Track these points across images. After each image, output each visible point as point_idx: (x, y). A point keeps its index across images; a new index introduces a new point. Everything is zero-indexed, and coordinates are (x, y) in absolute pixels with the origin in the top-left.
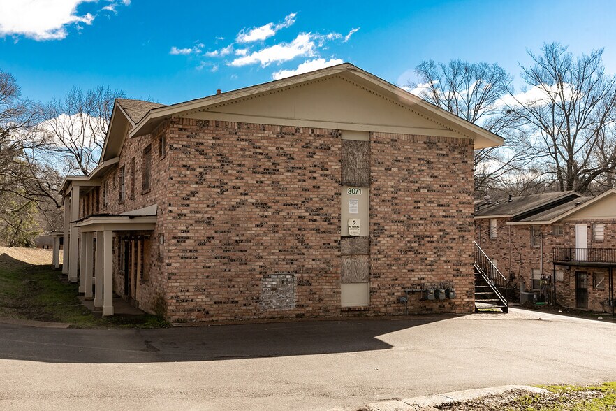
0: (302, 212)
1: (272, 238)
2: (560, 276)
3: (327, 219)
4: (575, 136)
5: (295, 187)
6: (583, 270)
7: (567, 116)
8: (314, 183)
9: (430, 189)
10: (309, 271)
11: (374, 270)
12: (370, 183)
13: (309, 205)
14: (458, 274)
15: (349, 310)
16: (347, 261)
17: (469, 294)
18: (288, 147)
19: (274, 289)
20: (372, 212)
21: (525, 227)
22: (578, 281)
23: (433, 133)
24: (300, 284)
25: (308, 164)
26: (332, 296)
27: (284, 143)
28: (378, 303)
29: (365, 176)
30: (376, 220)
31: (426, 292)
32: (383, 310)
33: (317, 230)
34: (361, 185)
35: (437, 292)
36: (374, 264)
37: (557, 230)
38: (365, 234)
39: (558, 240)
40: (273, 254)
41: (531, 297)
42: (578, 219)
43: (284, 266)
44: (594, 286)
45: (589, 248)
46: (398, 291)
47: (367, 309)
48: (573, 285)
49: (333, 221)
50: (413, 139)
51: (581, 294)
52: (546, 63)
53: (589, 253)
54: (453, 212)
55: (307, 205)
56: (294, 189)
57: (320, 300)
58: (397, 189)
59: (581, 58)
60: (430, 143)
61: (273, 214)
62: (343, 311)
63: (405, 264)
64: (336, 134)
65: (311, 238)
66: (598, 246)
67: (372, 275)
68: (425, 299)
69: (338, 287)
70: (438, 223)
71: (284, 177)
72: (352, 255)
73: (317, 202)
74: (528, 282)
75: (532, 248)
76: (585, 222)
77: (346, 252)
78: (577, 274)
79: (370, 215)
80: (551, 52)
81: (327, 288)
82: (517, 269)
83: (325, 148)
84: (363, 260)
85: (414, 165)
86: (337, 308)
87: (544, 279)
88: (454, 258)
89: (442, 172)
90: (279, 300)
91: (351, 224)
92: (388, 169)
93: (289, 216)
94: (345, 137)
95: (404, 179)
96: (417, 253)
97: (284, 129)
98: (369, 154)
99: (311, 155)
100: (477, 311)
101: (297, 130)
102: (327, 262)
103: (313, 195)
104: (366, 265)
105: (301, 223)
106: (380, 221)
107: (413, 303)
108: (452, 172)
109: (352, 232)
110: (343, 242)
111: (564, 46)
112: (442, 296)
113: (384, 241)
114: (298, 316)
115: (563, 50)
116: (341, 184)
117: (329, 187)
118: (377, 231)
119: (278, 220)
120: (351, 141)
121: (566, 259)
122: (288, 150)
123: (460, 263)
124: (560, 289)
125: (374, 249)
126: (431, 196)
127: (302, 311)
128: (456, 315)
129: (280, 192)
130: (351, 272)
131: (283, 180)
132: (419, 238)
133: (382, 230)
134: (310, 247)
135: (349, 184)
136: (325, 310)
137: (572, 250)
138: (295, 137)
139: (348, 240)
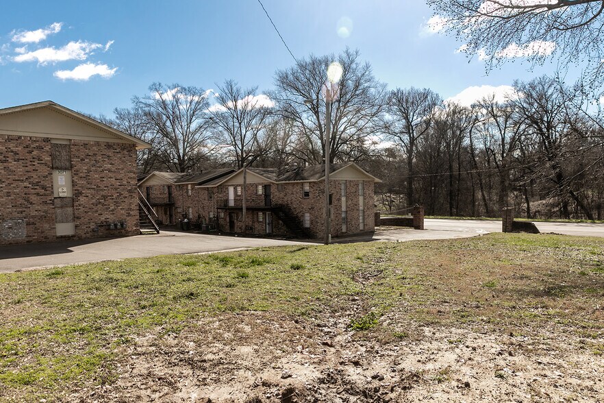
0: (26, 184)
1: (7, 199)
2: (222, 215)
3: (44, 188)
4: (245, 135)
5: (21, 170)
6: (232, 211)
7: (240, 124)
8: (34, 168)
9: (110, 171)
10: (33, 217)
11: (77, 215)
12: (71, 168)
13: (31, 180)
14: (129, 215)
15: (62, 237)
16: (59, 211)
17: (136, 225)
18: (14, 147)
19: (9, 228)
20: (74, 184)
21: (205, 189)
22: (231, 217)
23: (111, 141)
24: (28, 224)
25: (29, 157)
26: (50, 230)
27: (11, 145)
28: (80, 232)
29: (68, 164)
30: (76, 188)
31: (110, 225)
32: (84, 236)
33: (38, 194)
34: (66, 169)
35: (116, 225)
36: (76, 212)
37: (220, 190)
38: (70, 195)
39: (220, 196)
40: (8, 208)
41: (207, 227)
42: (230, 184)
43: (15, 214)
44: (237, 219)
45: (235, 199)
46: (93, 226)
47: (73, 236)
48: (228, 219)
49: (48, 189)
50: (98, 144)
51: (232, 224)
52: (227, 91)
53: (235, 202)
54: (125, 182)
55: (29, 180)
56: (20, 171)
57: (42, 232)
58: (89, 171)
59: (246, 90)
60: (109, 146)
61: (6, 186)
62: (57, 238)
63: (97, 211)
64: (47, 140)
65: (33, 198)
66: (239, 198)
67: (76, 218)
68: (109, 229)
69: (54, 224)
70: (116, 189)
71: (12, 164)
72: (62, 207)
73: (36, 179)
74: (207, 219)
75: (208, 200)
76: (233, 185)
77: (58, 206)
78: (230, 214)
79: (73, 185)
80: (230, 85)
81: (46, 226)
82: (201, 212)
83: (39, 148)
84: (70, 210)
85: (99, 158)
86: (54, 236)
87: (214, 217)
88: (126, 207)
89: (117, 162)
90: (14, 234)
91: (60, 190)
92: (83, 160)
93: (18, 187)
94: (53, 142)
95: (93, 165)
96: (103, 205)
97: (10, 137)
98: (70, 152)
99: (30, 152)
100: (141, 234)
101: (20, 137)
102: (46, 212)
103: (34, 175)
104: (72, 212)
105: (26, 190)
106: (79, 189)
107: (102, 231)
108: (123, 162)
109: (61, 195)
110: (56, 200)
111: (236, 82)
112: (119, 227)
113: (82, 199)
114: (28, 242)
115: (236, 84)
116: (52, 168)
117: (44, 170)
118: (77, 194)
119: (10, 189)
120: (57, 144)
121: (224, 205)
122: (14, 149)
123: (131, 209)
124: (221, 222)
125: (76, 204)
126: (110, 174)
127: (30, 239)
128: (129, 236)
129: (10, 173)
130: (62, 216)
131: (11, 166)
132: (105, 197)
133: (81, 193)
134: (34, 204)
135: (57, 168)
136: (46, 238)
137: (227, 201)
138: (19, 141)
139: (59, 199)
